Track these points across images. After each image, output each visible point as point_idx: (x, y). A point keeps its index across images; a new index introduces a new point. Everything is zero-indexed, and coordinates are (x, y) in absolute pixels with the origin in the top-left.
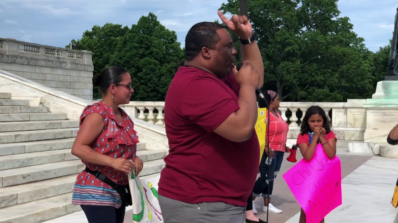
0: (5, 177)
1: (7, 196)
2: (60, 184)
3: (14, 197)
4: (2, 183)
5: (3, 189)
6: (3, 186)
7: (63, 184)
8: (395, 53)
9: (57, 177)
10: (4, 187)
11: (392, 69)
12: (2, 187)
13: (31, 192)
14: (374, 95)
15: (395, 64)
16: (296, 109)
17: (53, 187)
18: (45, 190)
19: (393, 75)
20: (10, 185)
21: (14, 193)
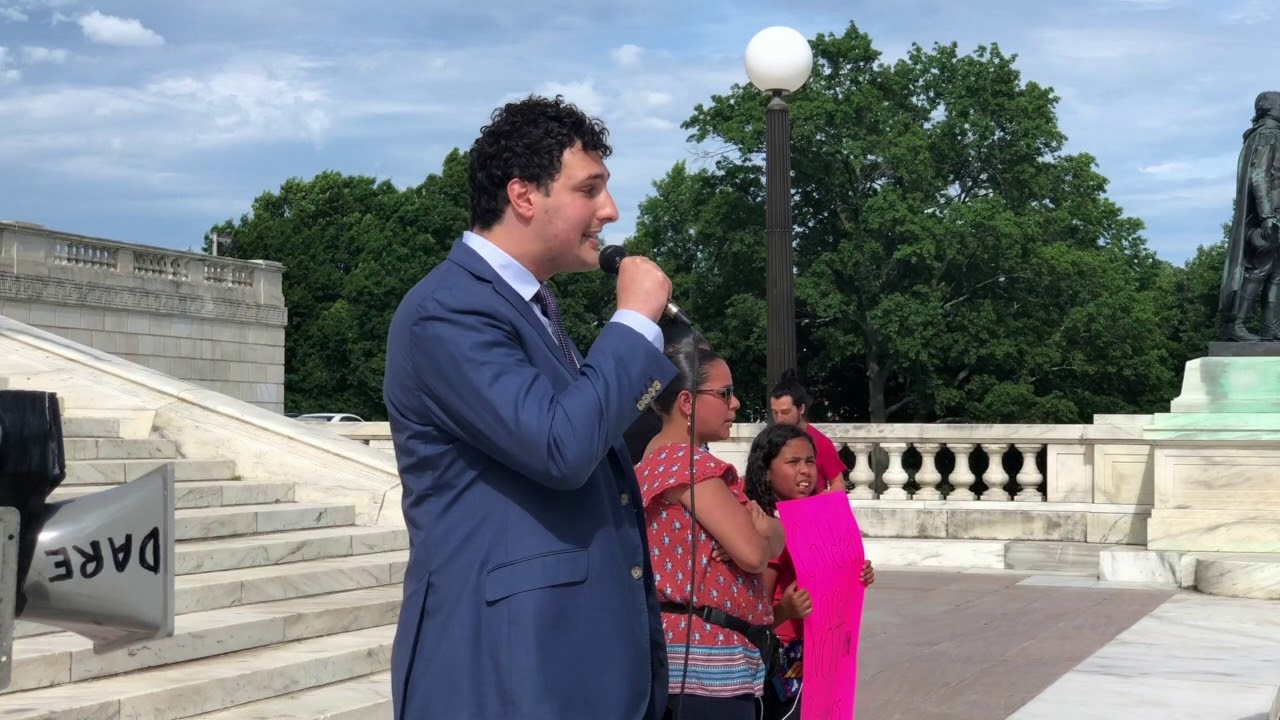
0: (77, 653)
1: (92, 706)
2: (239, 673)
3: (111, 711)
4: (70, 669)
5: (72, 686)
6: (73, 679)
7: (248, 672)
8: (1239, 272)
9: (225, 654)
10: (76, 682)
11: (1230, 320)
12: (70, 683)
13: (157, 695)
14: (1175, 403)
15: (1240, 305)
16: (934, 447)
17: (221, 682)
18: (197, 690)
19: (1232, 338)
20: (93, 674)
21: (110, 699)
